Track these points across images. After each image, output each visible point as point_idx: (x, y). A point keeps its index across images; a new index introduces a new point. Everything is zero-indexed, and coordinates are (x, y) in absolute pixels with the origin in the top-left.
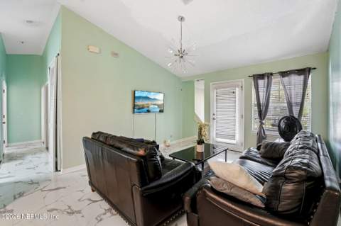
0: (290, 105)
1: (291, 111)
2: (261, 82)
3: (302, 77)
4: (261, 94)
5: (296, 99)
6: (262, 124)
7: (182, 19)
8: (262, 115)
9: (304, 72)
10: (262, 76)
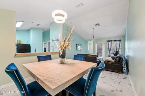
0: (116, 48)
1: (117, 50)
2: (109, 43)
3: (119, 42)
4: (109, 45)
5: (118, 47)
6: (109, 53)
7: (93, 29)
8: (109, 51)
9: (119, 41)
10: (110, 41)
